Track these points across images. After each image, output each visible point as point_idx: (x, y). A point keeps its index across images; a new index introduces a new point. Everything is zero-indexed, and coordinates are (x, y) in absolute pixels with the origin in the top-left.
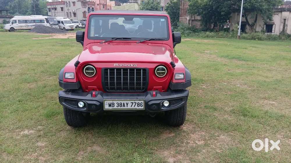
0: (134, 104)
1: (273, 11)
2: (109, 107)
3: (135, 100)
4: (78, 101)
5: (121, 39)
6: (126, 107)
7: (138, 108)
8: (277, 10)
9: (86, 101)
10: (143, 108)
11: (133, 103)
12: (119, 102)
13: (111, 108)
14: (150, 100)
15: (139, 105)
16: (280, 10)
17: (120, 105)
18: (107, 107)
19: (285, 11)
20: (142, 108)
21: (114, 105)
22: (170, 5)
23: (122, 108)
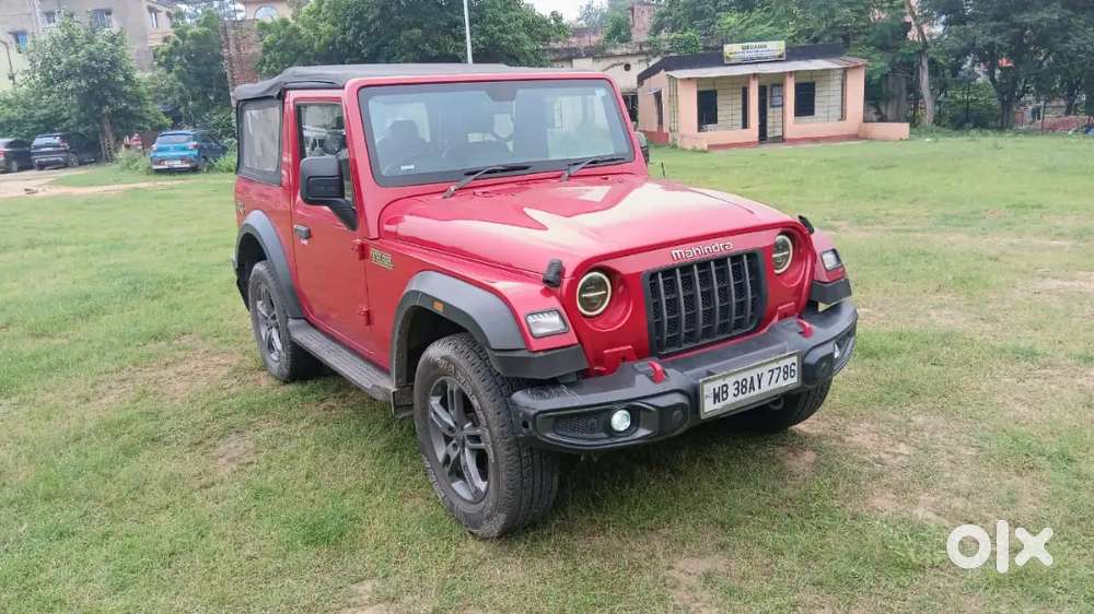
0: (776, 372)
1: (548, 58)
2: (715, 402)
3: (777, 360)
4: (606, 411)
5: (495, 171)
6: (757, 391)
7: (784, 384)
8: (557, 55)
9: (651, 401)
10: (795, 380)
11: (772, 371)
12: (740, 378)
13: (719, 406)
14: (809, 347)
15: (787, 372)
16: (565, 55)
17: (741, 387)
18: (709, 407)
19: (579, 56)
20: (793, 381)
21: (726, 392)
22: (176, 43)
23: (748, 395)
